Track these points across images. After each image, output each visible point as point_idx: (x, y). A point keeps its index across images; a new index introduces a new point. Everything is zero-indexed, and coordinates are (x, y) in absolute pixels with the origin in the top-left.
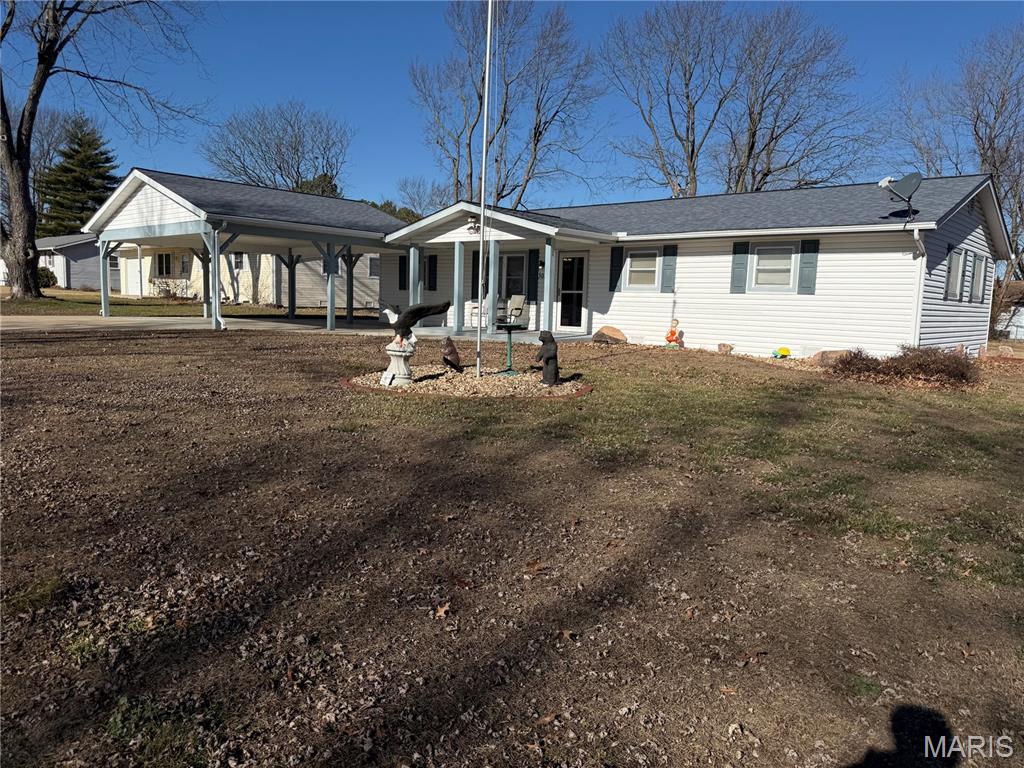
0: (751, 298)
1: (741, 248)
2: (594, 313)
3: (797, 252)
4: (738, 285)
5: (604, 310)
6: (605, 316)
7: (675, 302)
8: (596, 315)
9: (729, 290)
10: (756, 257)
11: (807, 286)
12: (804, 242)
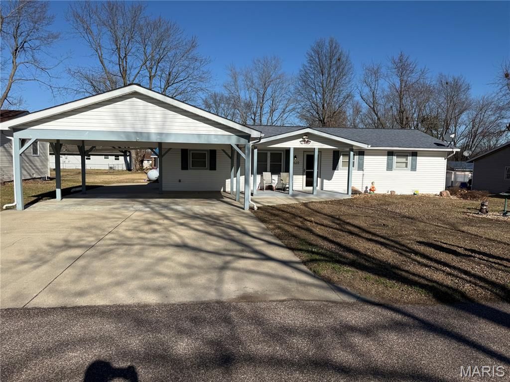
0: (394, 173)
1: (390, 154)
2: (324, 180)
3: (410, 156)
4: (389, 167)
5: (330, 178)
6: (330, 181)
7: (363, 175)
8: (325, 181)
9: (386, 170)
10: (396, 157)
11: (414, 168)
12: (412, 153)
